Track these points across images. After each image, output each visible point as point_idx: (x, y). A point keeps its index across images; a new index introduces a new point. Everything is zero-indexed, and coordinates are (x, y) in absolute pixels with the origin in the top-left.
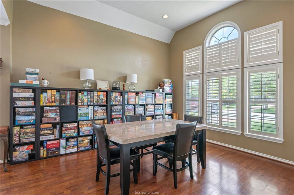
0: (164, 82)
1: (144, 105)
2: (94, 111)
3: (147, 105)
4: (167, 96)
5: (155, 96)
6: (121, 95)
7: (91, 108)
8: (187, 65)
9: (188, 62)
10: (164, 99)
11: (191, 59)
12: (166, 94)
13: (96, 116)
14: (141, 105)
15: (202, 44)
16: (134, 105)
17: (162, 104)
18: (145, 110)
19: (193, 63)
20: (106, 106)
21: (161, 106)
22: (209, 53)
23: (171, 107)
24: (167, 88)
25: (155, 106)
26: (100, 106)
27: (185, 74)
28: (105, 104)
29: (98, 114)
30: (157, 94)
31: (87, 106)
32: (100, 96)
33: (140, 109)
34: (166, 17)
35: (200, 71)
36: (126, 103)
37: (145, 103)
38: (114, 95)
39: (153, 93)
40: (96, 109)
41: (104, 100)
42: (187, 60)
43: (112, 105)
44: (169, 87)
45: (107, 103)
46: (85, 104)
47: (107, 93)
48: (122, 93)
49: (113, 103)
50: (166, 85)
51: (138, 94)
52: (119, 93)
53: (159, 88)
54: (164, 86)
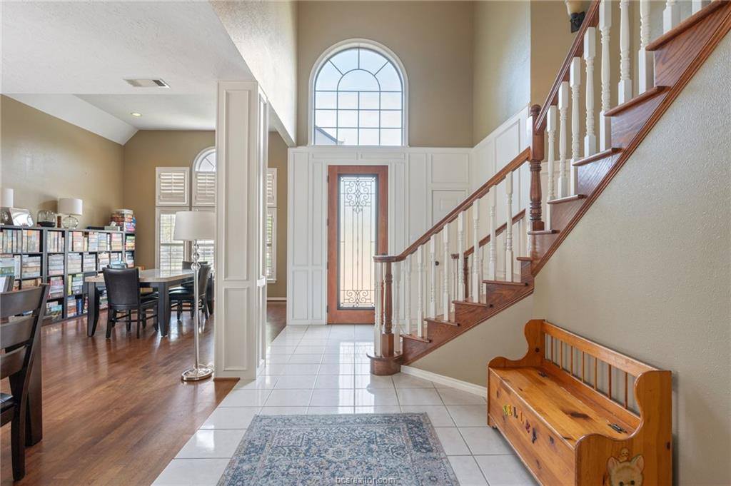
0: (123, 214)
1: (96, 253)
2: (22, 265)
3: (100, 253)
4: (128, 237)
5: (111, 237)
6: (63, 236)
7: (17, 258)
8: (163, 190)
9: (163, 186)
10: (124, 243)
11: (170, 183)
12: (127, 235)
13: (26, 272)
14: (90, 253)
15: (190, 165)
16: (81, 254)
17: (121, 252)
18: (97, 261)
19: (174, 189)
20: (41, 255)
21: (120, 254)
22: (200, 181)
23: (132, 255)
24: (128, 226)
25: (111, 254)
26: (31, 255)
27: (158, 203)
28: (37, 251)
29: (28, 270)
30: (114, 235)
31: (12, 256)
32: (31, 237)
33: (89, 260)
34: (137, 115)
35: (186, 203)
36: (70, 250)
37: (96, 250)
38: (52, 236)
39: (109, 233)
40: (24, 260)
41: (37, 245)
42: (163, 183)
43: (49, 254)
44: (131, 222)
45: (41, 249)
46: (9, 251)
47: (41, 232)
48: (63, 233)
49: (50, 250)
50: (126, 220)
51: (86, 234)
52: (60, 233)
53: (114, 224)
54: (123, 221)
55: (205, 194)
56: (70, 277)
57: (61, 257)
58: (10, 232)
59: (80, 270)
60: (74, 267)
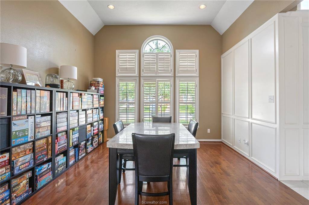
0: (99, 81)
1: (85, 110)
2: (36, 126)
3: (88, 109)
4: (101, 98)
5: (93, 98)
6: (67, 96)
7: (31, 119)
8: (121, 65)
9: (121, 63)
10: (99, 102)
11: (126, 61)
12: (101, 96)
13: (39, 132)
14: (83, 110)
16: (78, 111)
17: (98, 108)
18: (86, 116)
19: (128, 65)
20: (51, 114)
22: (146, 59)
23: (103, 110)
24: (101, 89)
26: (43, 115)
27: (118, 74)
28: (47, 110)
29: (40, 130)
30: (94, 96)
31: (26, 117)
32: (43, 97)
33: (82, 116)
34: (111, 7)
35: (136, 74)
36: (71, 108)
37: (86, 108)
38: (59, 96)
39: (92, 95)
40: (38, 120)
41: (48, 105)
42: (121, 60)
43: (57, 113)
44: (102, 87)
45: (51, 109)
46: (24, 112)
47: (51, 92)
48: (67, 93)
49: (58, 109)
50: (100, 85)
51: (81, 95)
52: (65, 94)
53: (93, 88)
54: (99, 86)
55: (149, 68)
56: (71, 131)
57: (65, 115)
58: (24, 91)
59: (76, 125)
60: (73, 122)
